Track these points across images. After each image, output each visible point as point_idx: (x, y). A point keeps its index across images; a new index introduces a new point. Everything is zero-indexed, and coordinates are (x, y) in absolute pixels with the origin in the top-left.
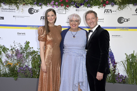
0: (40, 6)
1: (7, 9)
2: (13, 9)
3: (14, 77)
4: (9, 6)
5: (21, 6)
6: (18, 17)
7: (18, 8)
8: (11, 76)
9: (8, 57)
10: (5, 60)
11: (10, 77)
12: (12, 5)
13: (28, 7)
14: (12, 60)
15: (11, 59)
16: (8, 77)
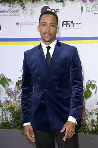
0: (61, 2)
1: (6, 12)
2: (15, 12)
3: (20, 129)
4: (9, 5)
6: (25, 24)
7: (24, 8)
8: (15, 127)
9: (9, 95)
10: (5, 100)
11: (13, 128)
13: (40, 5)
14: (17, 100)
15: (15, 98)
16: (10, 128)
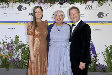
2: (4, 7)
3: (6, 68)
5: (11, 4)
7: (8, 6)
11: (2, 68)
12: (3, 3)
14: (4, 53)
